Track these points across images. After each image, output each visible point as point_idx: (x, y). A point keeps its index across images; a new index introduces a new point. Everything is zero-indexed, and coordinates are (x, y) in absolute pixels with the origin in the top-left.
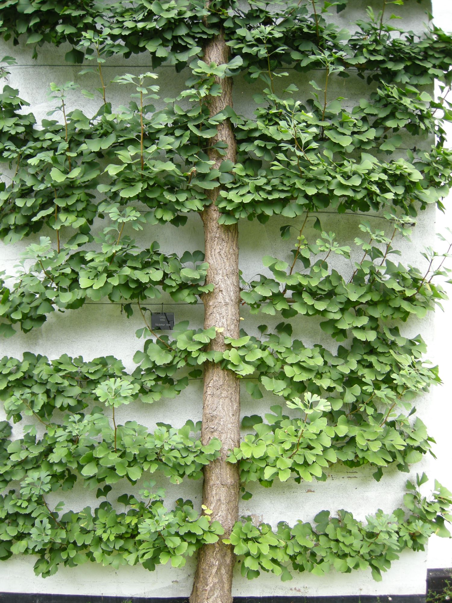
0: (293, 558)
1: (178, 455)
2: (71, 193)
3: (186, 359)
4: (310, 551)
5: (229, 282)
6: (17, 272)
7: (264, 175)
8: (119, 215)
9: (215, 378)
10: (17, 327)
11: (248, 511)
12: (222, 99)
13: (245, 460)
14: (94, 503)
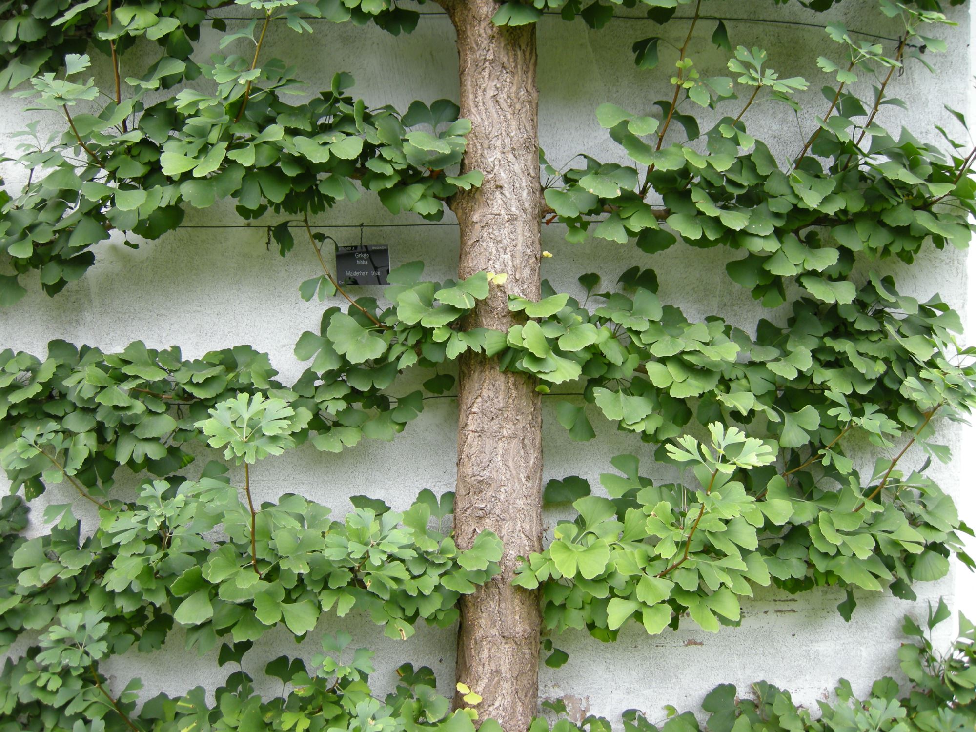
1: (403, 574)
3: (417, 347)
5: (517, 168)
6: (18, 148)
9: (485, 394)
10: (33, 280)
11: (557, 689)
13: (557, 582)
14: (214, 678)
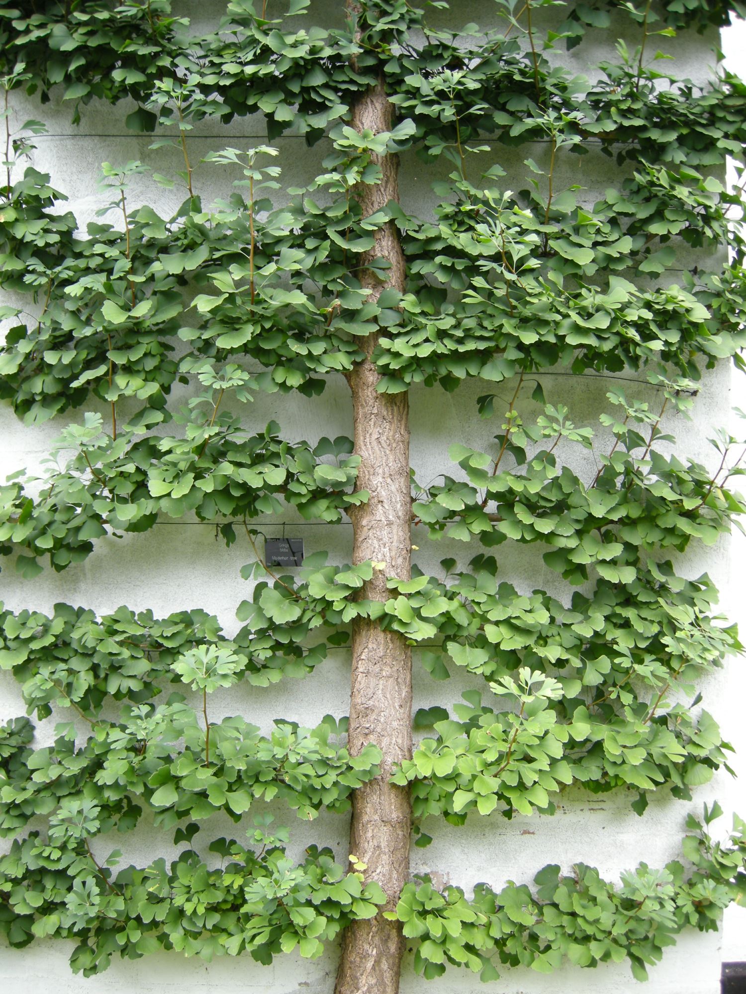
0: (500, 943)
1: (312, 773)
2: (135, 341)
3: (323, 613)
4: (528, 931)
5: (393, 488)
6: (45, 472)
7: (451, 312)
8: (215, 377)
9: (370, 646)
10: (45, 561)
11: (425, 867)
12: (382, 189)
13: (421, 780)
14: (171, 853)
